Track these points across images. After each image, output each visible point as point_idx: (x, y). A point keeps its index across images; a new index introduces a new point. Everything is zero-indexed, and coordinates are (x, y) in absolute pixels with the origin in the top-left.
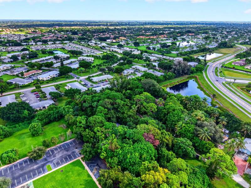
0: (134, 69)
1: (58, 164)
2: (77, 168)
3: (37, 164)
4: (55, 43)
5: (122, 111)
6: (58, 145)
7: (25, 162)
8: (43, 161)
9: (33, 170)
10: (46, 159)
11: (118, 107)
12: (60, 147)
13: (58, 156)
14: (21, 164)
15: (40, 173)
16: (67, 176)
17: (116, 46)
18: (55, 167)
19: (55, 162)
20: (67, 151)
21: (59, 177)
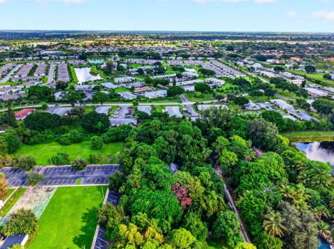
0: (272, 103)
1: (88, 182)
2: (98, 193)
3: (75, 174)
4: (196, 59)
5: (186, 151)
6: (104, 165)
7: (69, 168)
8: (80, 174)
9: (67, 178)
10: (83, 173)
11: (184, 145)
12: (103, 168)
13: (96, 174)
14: (64, 169)
15: (69, 183)
16: (84, 196)
17: (272, 69)
18: (84, 183)
19: (88, 179)
20: (106, 173)
21: (79, 193)
